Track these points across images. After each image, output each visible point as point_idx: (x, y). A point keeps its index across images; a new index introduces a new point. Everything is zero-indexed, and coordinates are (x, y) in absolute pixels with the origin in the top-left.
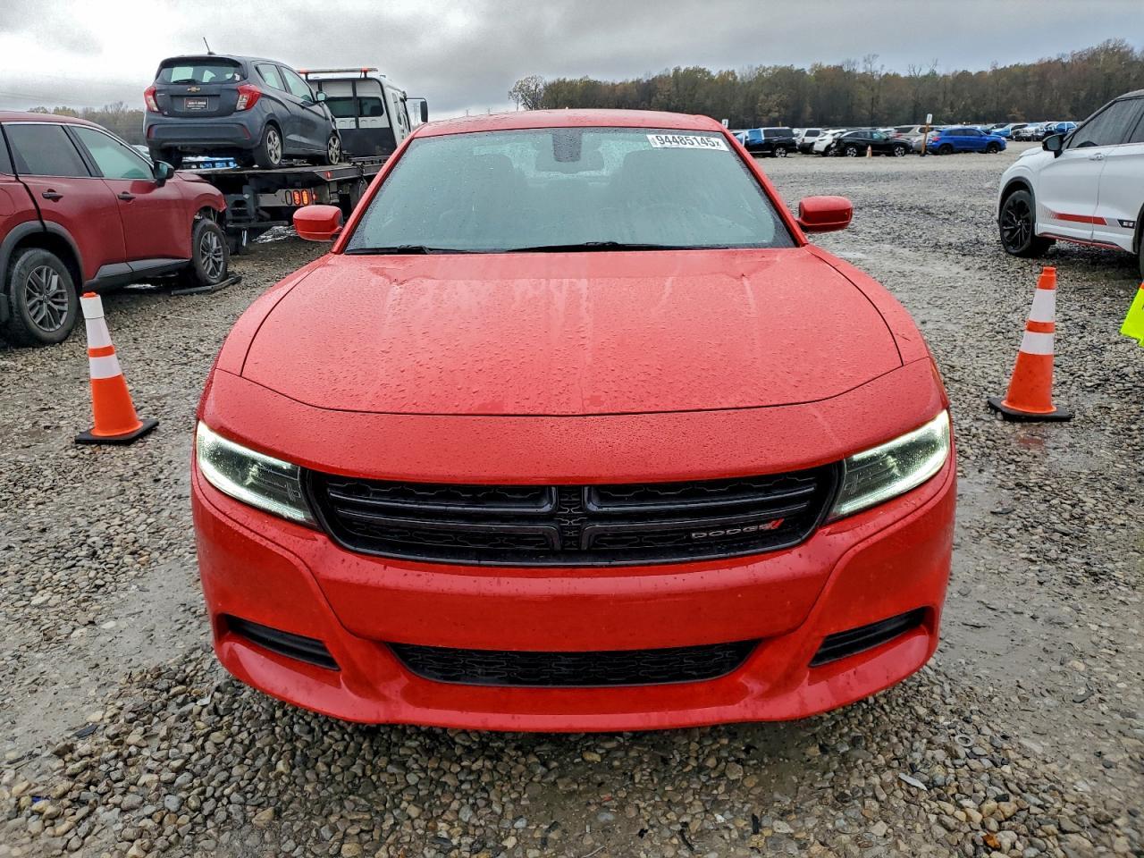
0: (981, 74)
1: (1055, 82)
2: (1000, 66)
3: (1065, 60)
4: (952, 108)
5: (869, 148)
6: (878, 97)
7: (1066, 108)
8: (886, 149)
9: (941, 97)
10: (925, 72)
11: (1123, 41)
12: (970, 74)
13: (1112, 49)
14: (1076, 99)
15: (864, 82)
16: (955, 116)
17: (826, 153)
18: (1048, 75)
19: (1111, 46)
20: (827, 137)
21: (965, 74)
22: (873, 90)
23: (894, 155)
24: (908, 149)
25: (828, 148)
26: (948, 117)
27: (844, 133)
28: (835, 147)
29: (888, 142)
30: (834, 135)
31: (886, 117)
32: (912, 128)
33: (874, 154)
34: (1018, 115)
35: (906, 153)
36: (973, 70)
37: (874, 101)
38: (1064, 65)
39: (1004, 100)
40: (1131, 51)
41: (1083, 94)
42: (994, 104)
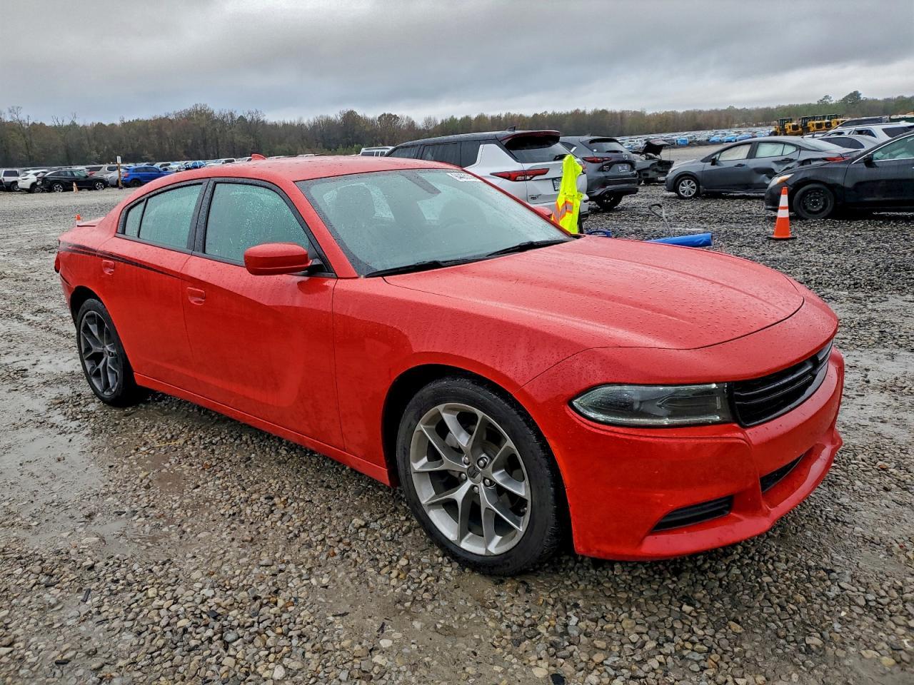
0: (113, 125)
1: (169, 133)
2: (126, 120)
3: (171, 118)
4: (98, 152)
5: (74, 184)
6: (31, 142)
7: (181, 152)
8: (88, 184)
9: (86, 142)
10: (67, 122)
11: (206, 105)
12: (104, 125)
13: (201, 111)
14: (186, 146)
15: (13, 130)
16: (102, 157)
17: (33, 189)
18: (163, 127)
19: (199, 109)
20: (29, 177)
21: (100, 125)
22: (24, 136)
23: (96, 189)
24: (105, 184)
25: (34, 185)
26: (96, 158)
27: (49, 172)
28: (42, 184)
29: (88, 179)
30: (36, 174)
31: (43, 158)
32: (101, 168)
33: (80, 189)
34: (149, 156)
35: (105, 187)
36: (107, 123)
37: (29, 146)
38: (171, 121)
39: (137, 146)
40: (213, 112)
41: (190, 141)
42: (130, 148)
